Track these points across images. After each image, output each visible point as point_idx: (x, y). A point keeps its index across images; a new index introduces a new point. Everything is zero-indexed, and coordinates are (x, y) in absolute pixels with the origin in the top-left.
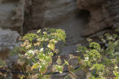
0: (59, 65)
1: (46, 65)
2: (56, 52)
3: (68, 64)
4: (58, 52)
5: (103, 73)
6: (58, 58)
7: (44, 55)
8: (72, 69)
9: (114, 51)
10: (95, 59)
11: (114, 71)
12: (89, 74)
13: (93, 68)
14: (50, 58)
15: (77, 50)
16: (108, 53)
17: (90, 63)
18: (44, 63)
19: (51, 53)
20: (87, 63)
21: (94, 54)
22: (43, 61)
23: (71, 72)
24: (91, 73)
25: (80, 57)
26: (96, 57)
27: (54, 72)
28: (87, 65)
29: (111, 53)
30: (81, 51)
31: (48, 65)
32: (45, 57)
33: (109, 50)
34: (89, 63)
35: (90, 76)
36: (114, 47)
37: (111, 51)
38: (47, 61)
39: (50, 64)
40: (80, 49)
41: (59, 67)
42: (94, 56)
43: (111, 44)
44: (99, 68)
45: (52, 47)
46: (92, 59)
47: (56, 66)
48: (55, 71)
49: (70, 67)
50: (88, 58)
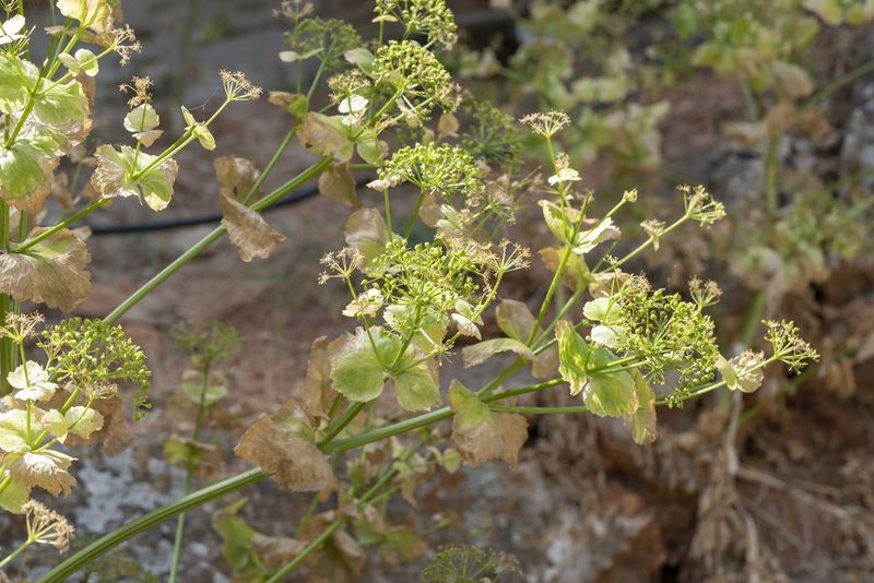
0: (143, 149)
1: (44, 146)
2: (115, 46)
3: (210, 142)
4: (136, 47)
5: (465, 217)
6: (132, 94)
7: (30, 69)
8: (247, 181)
9: (567, 72)
10: (411, 114)
11: (544, 204)
12: (366, 224)
13: (395, 178)
14: (73, 90)
15: (289, 48)
16: (529, 88)
17: (372, 144)
18: (29, 135)
19: (81, 53)
20: (352, 137)
21: (407, 72)
22: (19, 115)
23: (240, 207)
24: (384, 215)
25: (303, 99)
26: (422, 99)
27: (106, 196)
28: (356, 158)
29: (546, 81)
30: (314, 52)
31: (65, 146)
32: (39, 86)
33: (533, 60)
34: (369, 141)
35: (372, 234)
36: (568, 45)
37: (547, 70)
38: (50, 112)
39: (75, 143)
40: (305, 35)
41: (145, 160)
42: (406, 85)
43: (549, 18)
44: (435, 179)
45: (91, 13)
46: (395, 111)
47: (121, 156)
48: (111, 188)
49: (232, 168)
50: (359, 104)
